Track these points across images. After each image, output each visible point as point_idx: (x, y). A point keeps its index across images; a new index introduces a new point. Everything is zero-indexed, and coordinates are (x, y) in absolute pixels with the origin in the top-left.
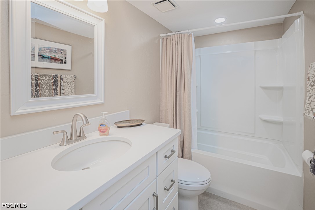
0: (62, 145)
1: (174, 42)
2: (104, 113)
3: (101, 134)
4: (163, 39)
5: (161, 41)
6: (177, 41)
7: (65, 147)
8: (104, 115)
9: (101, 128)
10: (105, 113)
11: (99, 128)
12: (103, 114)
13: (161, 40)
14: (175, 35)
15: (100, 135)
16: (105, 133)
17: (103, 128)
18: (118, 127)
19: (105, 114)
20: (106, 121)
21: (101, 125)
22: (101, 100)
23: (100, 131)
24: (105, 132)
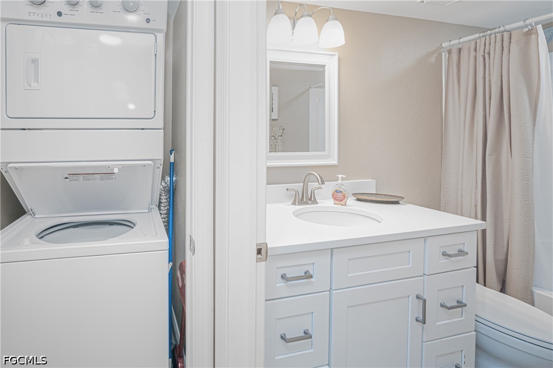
0: (294, 203)
1: (480, 53)
2: (340, 176)
3: (337, 202)
4: (450, 52)
5: (445, 56)
6: (487, 51)
7: (297, 206)
8: (340, 179)
9: (336, 195)
10: (342, 177)
11: (333, 195)
12: (338, 177)
13: (443, 54)
14: (484, 39)
15: (335, 204)
16: (343, 203)
17: (339, 196)
18: (358, 200)
19: (343, 179)
20: (342, 187)
21: (336, 191)
22: (334, 161)
23: (335, 198)
24: (341, 201)
